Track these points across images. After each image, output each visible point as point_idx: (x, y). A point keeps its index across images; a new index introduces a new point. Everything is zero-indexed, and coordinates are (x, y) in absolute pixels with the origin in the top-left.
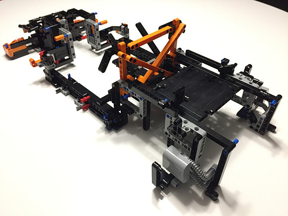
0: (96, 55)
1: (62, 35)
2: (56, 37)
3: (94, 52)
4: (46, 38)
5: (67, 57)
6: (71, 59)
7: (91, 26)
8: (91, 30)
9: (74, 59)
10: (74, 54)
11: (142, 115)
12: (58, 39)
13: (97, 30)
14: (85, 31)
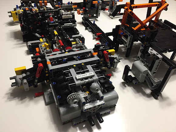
0: (111, 19)
1: (97, 2)
2: (94, 2)
3: (110, 17)
4: (88, 4)
5: (95, 15)
6: (97, 17)
7: (113, 1)
8: (113, 3)
9: (99, 17)
10: (99, 14)
11: (127, 46)
12: (94, 3)
13: (116, 4)
14: (108, 7)
